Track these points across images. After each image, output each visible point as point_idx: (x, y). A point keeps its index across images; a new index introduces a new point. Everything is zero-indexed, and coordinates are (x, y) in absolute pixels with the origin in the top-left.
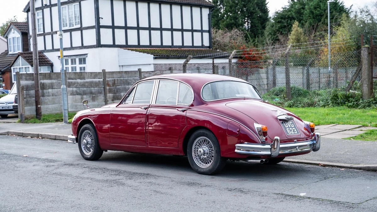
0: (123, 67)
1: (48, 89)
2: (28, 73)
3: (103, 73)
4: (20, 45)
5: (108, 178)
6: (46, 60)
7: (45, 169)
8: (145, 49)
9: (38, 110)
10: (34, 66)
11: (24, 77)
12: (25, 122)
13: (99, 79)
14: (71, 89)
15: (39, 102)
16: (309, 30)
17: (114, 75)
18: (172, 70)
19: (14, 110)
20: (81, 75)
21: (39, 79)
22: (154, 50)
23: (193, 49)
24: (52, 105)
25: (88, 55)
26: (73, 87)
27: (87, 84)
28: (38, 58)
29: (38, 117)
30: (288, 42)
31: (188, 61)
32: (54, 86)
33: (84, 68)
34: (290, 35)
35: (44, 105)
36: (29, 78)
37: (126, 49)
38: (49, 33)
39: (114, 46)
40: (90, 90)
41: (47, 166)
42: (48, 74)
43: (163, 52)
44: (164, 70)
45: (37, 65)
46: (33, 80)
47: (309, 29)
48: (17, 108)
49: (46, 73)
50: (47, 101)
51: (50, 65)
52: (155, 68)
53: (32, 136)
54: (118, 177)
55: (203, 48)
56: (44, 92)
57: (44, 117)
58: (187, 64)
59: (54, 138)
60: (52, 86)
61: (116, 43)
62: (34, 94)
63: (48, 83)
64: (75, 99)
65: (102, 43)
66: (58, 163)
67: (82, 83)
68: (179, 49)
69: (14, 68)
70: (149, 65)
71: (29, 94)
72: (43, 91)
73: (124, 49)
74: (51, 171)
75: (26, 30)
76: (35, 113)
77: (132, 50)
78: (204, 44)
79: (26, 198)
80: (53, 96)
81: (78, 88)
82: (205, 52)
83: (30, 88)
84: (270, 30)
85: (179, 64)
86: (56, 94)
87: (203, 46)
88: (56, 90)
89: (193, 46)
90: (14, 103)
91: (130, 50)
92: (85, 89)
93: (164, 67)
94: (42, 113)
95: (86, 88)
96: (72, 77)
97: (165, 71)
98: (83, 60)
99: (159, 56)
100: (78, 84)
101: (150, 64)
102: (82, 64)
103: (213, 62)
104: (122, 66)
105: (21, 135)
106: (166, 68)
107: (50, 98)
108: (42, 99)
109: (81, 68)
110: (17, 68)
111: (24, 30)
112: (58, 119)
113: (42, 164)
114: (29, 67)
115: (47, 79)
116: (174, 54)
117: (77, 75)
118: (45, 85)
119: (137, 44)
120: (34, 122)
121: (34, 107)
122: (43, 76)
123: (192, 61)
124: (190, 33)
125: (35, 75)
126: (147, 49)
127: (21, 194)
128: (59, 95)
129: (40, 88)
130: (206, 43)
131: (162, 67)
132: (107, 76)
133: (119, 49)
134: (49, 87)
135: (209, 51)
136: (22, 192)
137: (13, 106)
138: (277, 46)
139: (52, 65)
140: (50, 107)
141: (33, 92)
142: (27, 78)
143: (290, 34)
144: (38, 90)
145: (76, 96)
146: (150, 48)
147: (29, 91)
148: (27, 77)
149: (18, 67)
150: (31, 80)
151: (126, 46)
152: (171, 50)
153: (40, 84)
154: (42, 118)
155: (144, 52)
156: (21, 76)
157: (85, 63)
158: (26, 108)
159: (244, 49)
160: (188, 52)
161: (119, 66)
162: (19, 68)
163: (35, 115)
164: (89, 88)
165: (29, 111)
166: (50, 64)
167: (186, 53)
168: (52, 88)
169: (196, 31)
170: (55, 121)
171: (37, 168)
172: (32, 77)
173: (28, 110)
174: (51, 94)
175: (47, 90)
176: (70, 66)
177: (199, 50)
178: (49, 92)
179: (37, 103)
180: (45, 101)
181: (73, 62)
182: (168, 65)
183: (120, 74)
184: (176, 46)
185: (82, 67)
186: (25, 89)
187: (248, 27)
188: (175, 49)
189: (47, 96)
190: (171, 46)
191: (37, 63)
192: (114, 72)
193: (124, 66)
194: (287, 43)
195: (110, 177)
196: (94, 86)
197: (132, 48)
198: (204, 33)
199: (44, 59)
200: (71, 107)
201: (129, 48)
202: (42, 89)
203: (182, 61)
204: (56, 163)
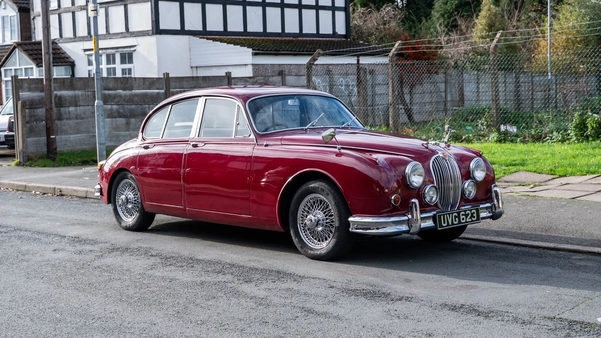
0: (198, 69)
1: (69, 106)
2: (31, 77)
3: (164, 79)
4: (15, 30)
5: (203, 279)
6: (63, 56)
7: (77, 257)
8: (236, 39)
9: (50, 144)
10: (44, 66)
11: (26, 85)
12: (27, 165)
13: (157, 89)
14: (109, 107)
15: (53, 130)
16: (509, 10)
17: (184, 83)
18: (284, 76)
19: (6, 143)
20: (127, 82)
21: (53, 88)
22: (252, 39)
23: (318, 39)
24: (75, 135)
25: (137, 48)
26: (113, 104)
27: (136, 99)
28: (51, 51)
29: (50, 155)
30: (474, 30)
31: (315, 60)
32: (79, 101)
33: (130, 70)
34: (477, 18)
35: (61, 135)
36: (36, 88)
37: (204, 38)
38: (68, 9)
39: (182, 32)
40: (142, 109)
41: (80, 253)
42: (69, 80)
43: (267, 43)
44: (270, 74)
45: (50, 64)
46: (42, 91)
47: (509, 8)
48: (13, 140)
49: (64, 78)
50: (67, 127)
51: (70, 65)
52: (254, 71)
53: (44, 192)
54: (221, 277)
55: (335, 38)
56: (62, 111)
57: (61, 157)
58: (313, 64)
59: (84, 195)
60: (75, 102)
61: (187, 28)
62: (45, 115)
63: (69, 96)
64: (116, 124)
65: (162, 27)
66: (100, 245)
67: (127, 96)
68: (294, 39)
69: (5, 70)
70: (244, 67)
71: (34, 116)
72: (60, 110)
73: (200, 38)
74: (89, 263)
75: (27, 4)
76: (45, 149)
77: (214, 40)
78: (336, 31)
79: (48, 320)
80: (76, 118)
81: (121, 106)
82: (338, 45)
83: (37, 105)
84: (441, 9)
85: (296, 64)
86: (82, 116)
87: (334, 34)
88: (82, 108)
89: (318, 34)
90: (7, 131)
91: (210, 39)
92: (133, 106)
93: (270, 71)
94: (58, 150)
95: (135, 105)
96: (111, 85)
97: (273, 76)
98: (127, 57)
99: (262, 50)
100: (122, 99)
101: (245, 65)
102: (126, 63)
103: (358, 61)
104: (197, 67)
105: (23, 189)
106: (273, 72)
107: (72, 122)
108: (57, 124)
109: (124, 71)
110: (11, 70)
111: (23, 4)
112: (86, 159)
113: (70, 248)
114: (32, 68)
115: (67, 89)
116: (287, 47)
117: (119, 81)
118: (63, 99)
119: (222, 29)
120: (43, 165)
121: (44, 139)
122: (60, 83)
123: (321, 61)
124: (314, 11)
125: (46, 81)
126: (240, 39)
127: (37, 312)
128: (87, 118)
129: (53, 105)
130: (341, 30)
131: (266, 69)
132: (172, 84)
133: (192, 37)
134: (70, 103)
135: (346, 43)
136: (37, 306)
137: (6, 136)
138: (454, 36)
139: (72, 65)
140: (72, 139)
141: (41, 112)
142: (32, 86)
143: (477, 15)
144: (51, 109)
145: (118, 119)
146: (245, 37)
147: (36, 110)
148: (32, 84)
149: (13, 68)
150: (38, 90)
151: (204, 34)
152: (282, 41)
153: (55, 98)
154: (58, 157)
155: (235, 43)
156: (20, 84)
157: (131, 61)
158: (29, 140)
159: (406, 40)
160: (310, 44)
161: (192, 67)
162: (15, 70)
163: (46, 153)
164: (140, 106)
165: (35, 146)
166: (69, 62)
167: (308, 46)
168: (76, 106)
169: (324, 8)
170: (80, 164)
171: (60, 255)
172: (40, 86)
173: (33, 144)
174: (74, 116)
175: (67, 108)
176: (104, 66)
177: (329, 40)
178: (69, 113)
179: (49, 131)
180: (64, 128)
181: (110, 59)
182: (277, 66)
183: (194, 82)
184: (290, 34)
185: (126, 69)
186: (27, 107)
187: (403, 4)
188: (288, 38)
189: (67, 119)
190: (280, 33)
191: (49, 60)
192: (184, 77)
193: (200, 67)
194: (472, 31)
195: (207, 277)
196: (148, 101)
197: (213, 37)
198: (337, 13)
199: (59, 54)
200: (109, 139)
201: (209, 37)
202: (57, 107)
203: (304, 60)
204: (96, 246)
